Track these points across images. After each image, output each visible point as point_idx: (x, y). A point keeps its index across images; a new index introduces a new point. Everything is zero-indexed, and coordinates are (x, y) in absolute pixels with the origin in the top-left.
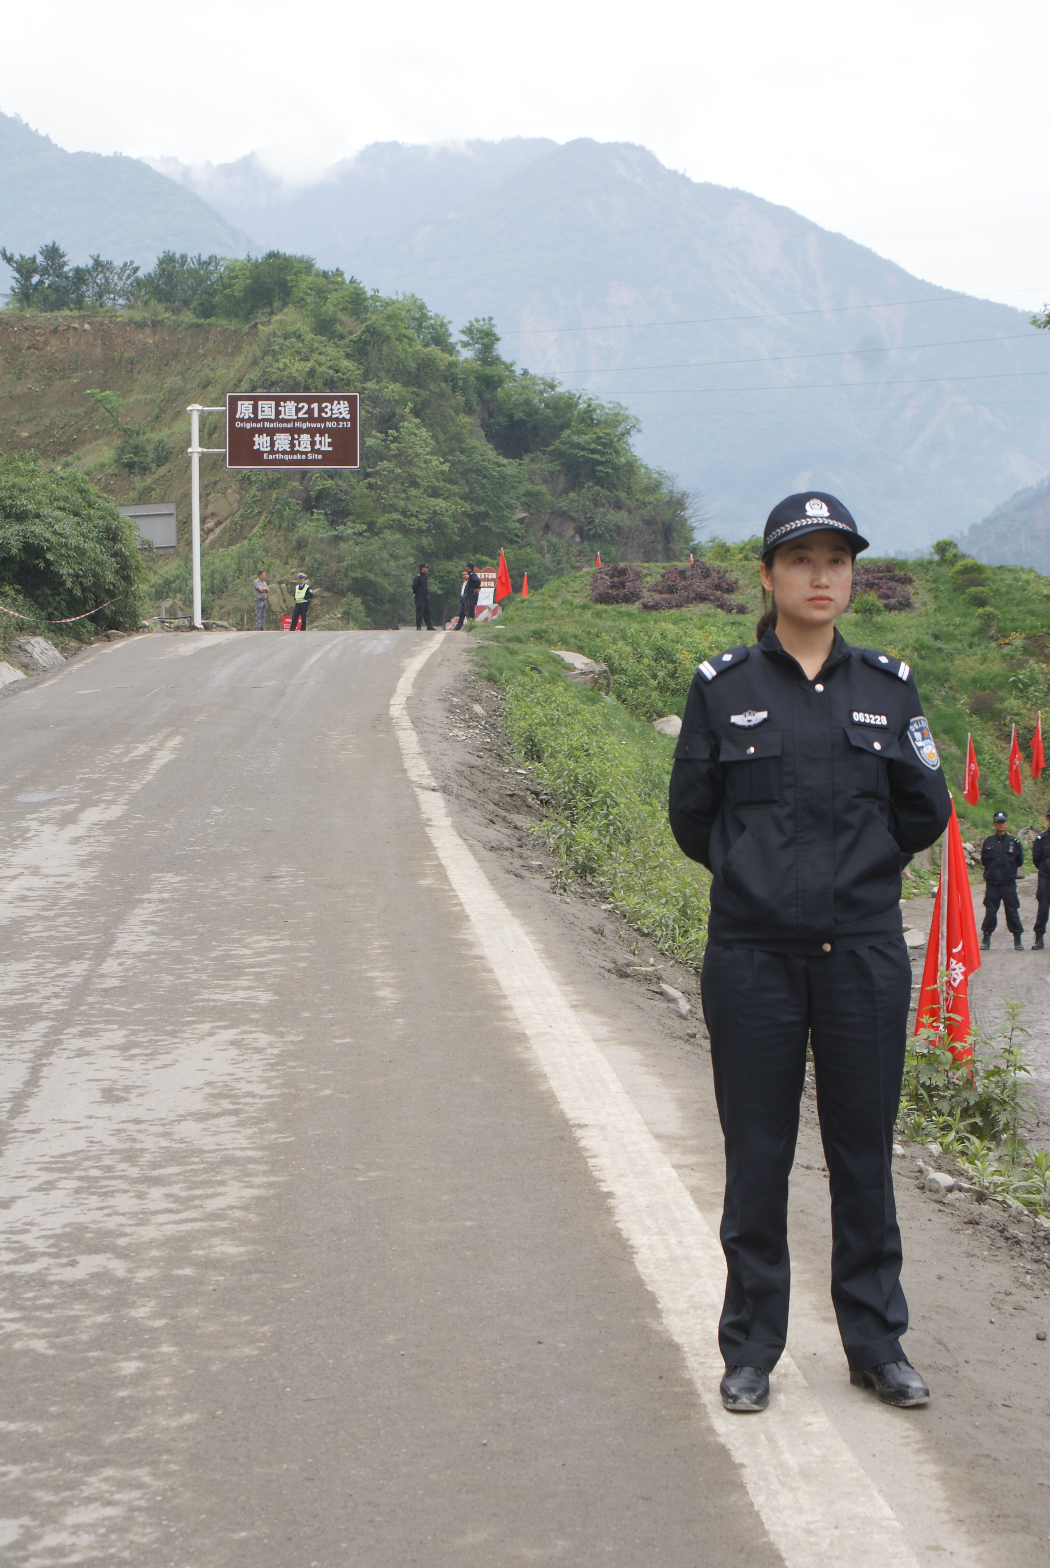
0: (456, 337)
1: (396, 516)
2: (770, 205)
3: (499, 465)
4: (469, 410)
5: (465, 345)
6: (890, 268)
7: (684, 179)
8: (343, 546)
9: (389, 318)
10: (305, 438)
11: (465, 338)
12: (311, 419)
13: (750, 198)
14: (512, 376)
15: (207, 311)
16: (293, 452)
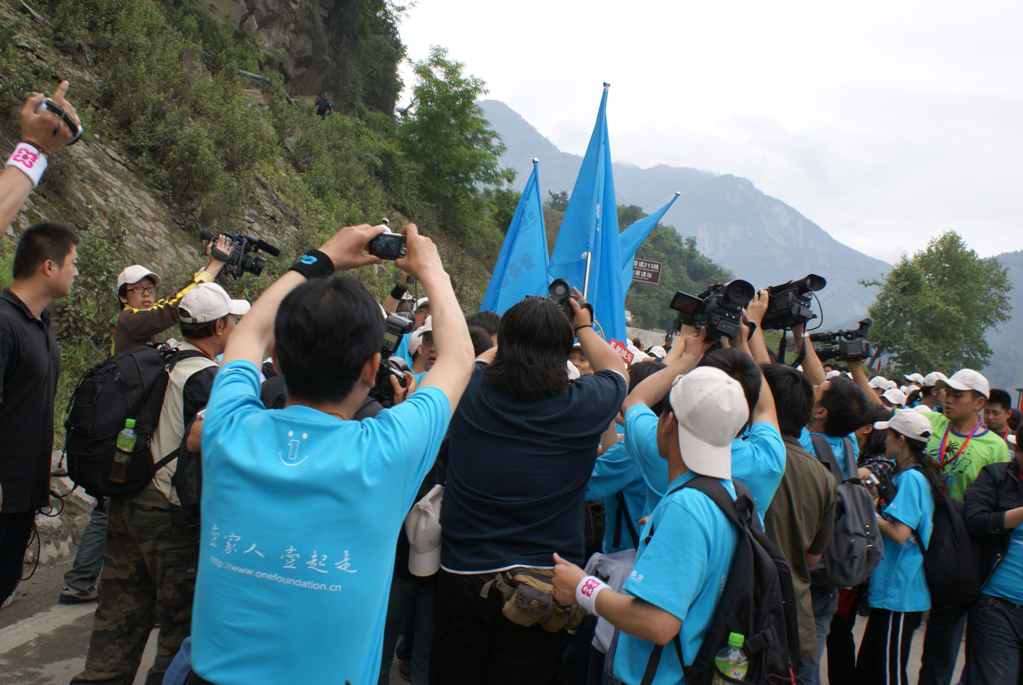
0: (683, 241)
1: (657, 294)
2: (788, 206)
3: (690, 283)
4: (683, 264)
5: (686, 244)
6: (825, 234)
7: (761, 193)
8: (639, 300)
9: (665, 233)
10: (645, 273)
11: (686, 242)
12: (647, 268)
13: (782, 203)
14: (699, 256)
16: (640, 276)
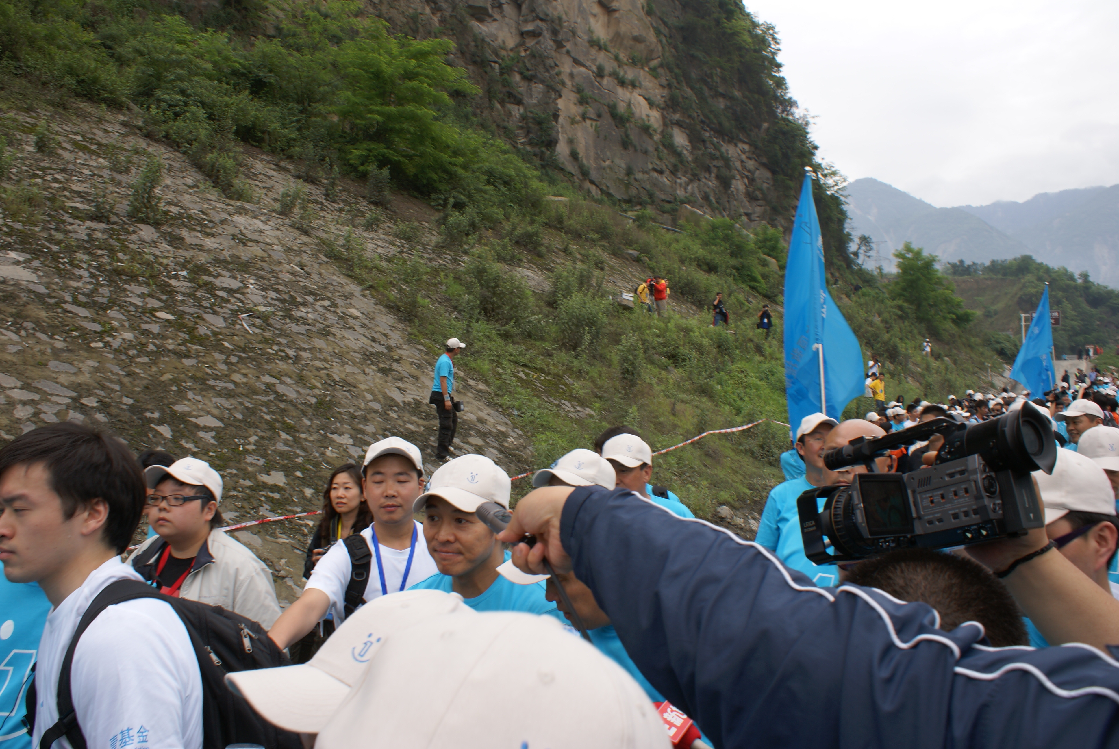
0: (1076, 276)
3: (1091, 310)
5: (1080, 278)
14: (1094, 285)
15: (1005, 274)
